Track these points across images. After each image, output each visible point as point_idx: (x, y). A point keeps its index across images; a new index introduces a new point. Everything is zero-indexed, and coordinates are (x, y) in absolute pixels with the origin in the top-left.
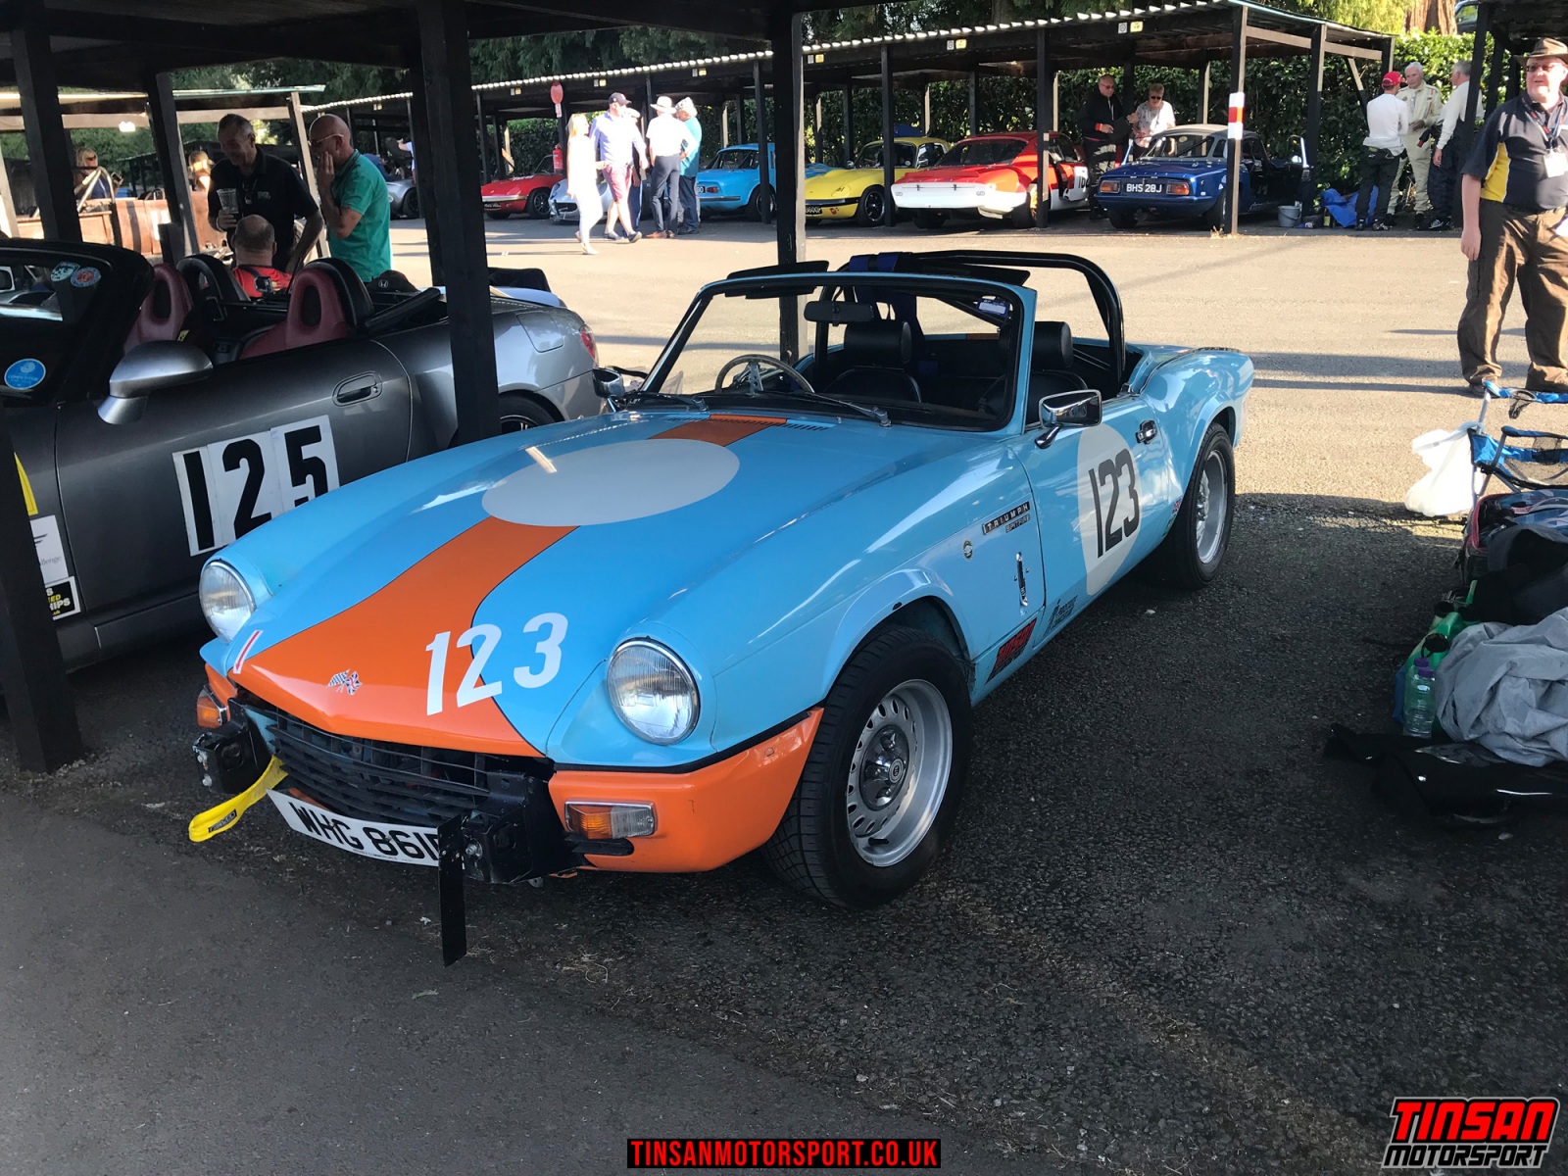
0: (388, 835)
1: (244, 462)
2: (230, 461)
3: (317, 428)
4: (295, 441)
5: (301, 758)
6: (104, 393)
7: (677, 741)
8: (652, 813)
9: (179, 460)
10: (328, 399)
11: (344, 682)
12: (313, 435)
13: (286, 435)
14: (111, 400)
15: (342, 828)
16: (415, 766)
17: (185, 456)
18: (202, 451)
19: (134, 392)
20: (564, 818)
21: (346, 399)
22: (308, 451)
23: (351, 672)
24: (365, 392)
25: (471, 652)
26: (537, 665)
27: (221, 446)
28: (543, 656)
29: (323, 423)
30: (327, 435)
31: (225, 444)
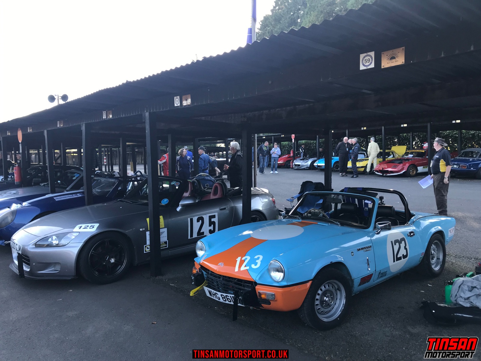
0: (225, 296)
1: (200, 221)
2: (198, 221)
3: (215, 215)
4: (211, 217)
5: (211, 280)
6: (178, 206)
7: (280, 282)
8: (274, 295)
9: (189, 219)
10: (218, 209)
11: (221, 265)
12: (214, 217)
13: (209, 216)
14: (179, 207)
15: (217, 294)
16: (232, 282)
17: (190, 219)
18: (193, 218)
19: (183, 206)
20: (258, 294)
21: (221, 210)
22: (213, 220)
23: (222, 263)
24: (225, 209)
25: (244, 261)
26: (256, 264)
27: (196, 218)
28: (257, 263)
29: (216, 214)
30: (217, 217)
31: (197, 217)
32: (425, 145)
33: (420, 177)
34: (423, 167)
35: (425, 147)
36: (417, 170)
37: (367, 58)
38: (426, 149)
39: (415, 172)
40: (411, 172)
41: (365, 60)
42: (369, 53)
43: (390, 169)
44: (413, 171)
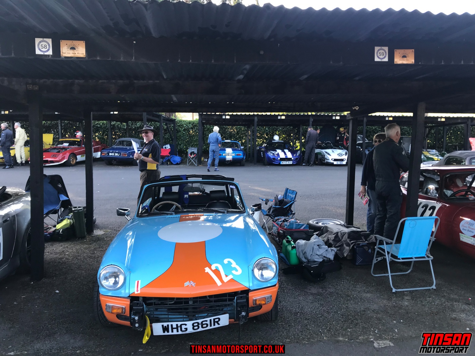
8: (272, 296)
10: (1, 222)
11: (190, 284)
21: (4, 222)
23: (190, 281)
24: (7, 220)
29: (1, 230)
30: (1, 234)
32: (78, 134)
33: (81, 165)
34: (80, 156)
35: (78, 136)
36: (76, 159)
37: (381, 51)
38: (80, 138)
39: (75, 161)
40: (71, 161)
41: (380, 53)
42: (383, 48)
43: (49, 159)
44: (72, 160)
